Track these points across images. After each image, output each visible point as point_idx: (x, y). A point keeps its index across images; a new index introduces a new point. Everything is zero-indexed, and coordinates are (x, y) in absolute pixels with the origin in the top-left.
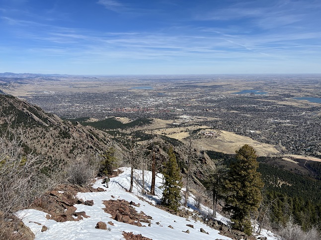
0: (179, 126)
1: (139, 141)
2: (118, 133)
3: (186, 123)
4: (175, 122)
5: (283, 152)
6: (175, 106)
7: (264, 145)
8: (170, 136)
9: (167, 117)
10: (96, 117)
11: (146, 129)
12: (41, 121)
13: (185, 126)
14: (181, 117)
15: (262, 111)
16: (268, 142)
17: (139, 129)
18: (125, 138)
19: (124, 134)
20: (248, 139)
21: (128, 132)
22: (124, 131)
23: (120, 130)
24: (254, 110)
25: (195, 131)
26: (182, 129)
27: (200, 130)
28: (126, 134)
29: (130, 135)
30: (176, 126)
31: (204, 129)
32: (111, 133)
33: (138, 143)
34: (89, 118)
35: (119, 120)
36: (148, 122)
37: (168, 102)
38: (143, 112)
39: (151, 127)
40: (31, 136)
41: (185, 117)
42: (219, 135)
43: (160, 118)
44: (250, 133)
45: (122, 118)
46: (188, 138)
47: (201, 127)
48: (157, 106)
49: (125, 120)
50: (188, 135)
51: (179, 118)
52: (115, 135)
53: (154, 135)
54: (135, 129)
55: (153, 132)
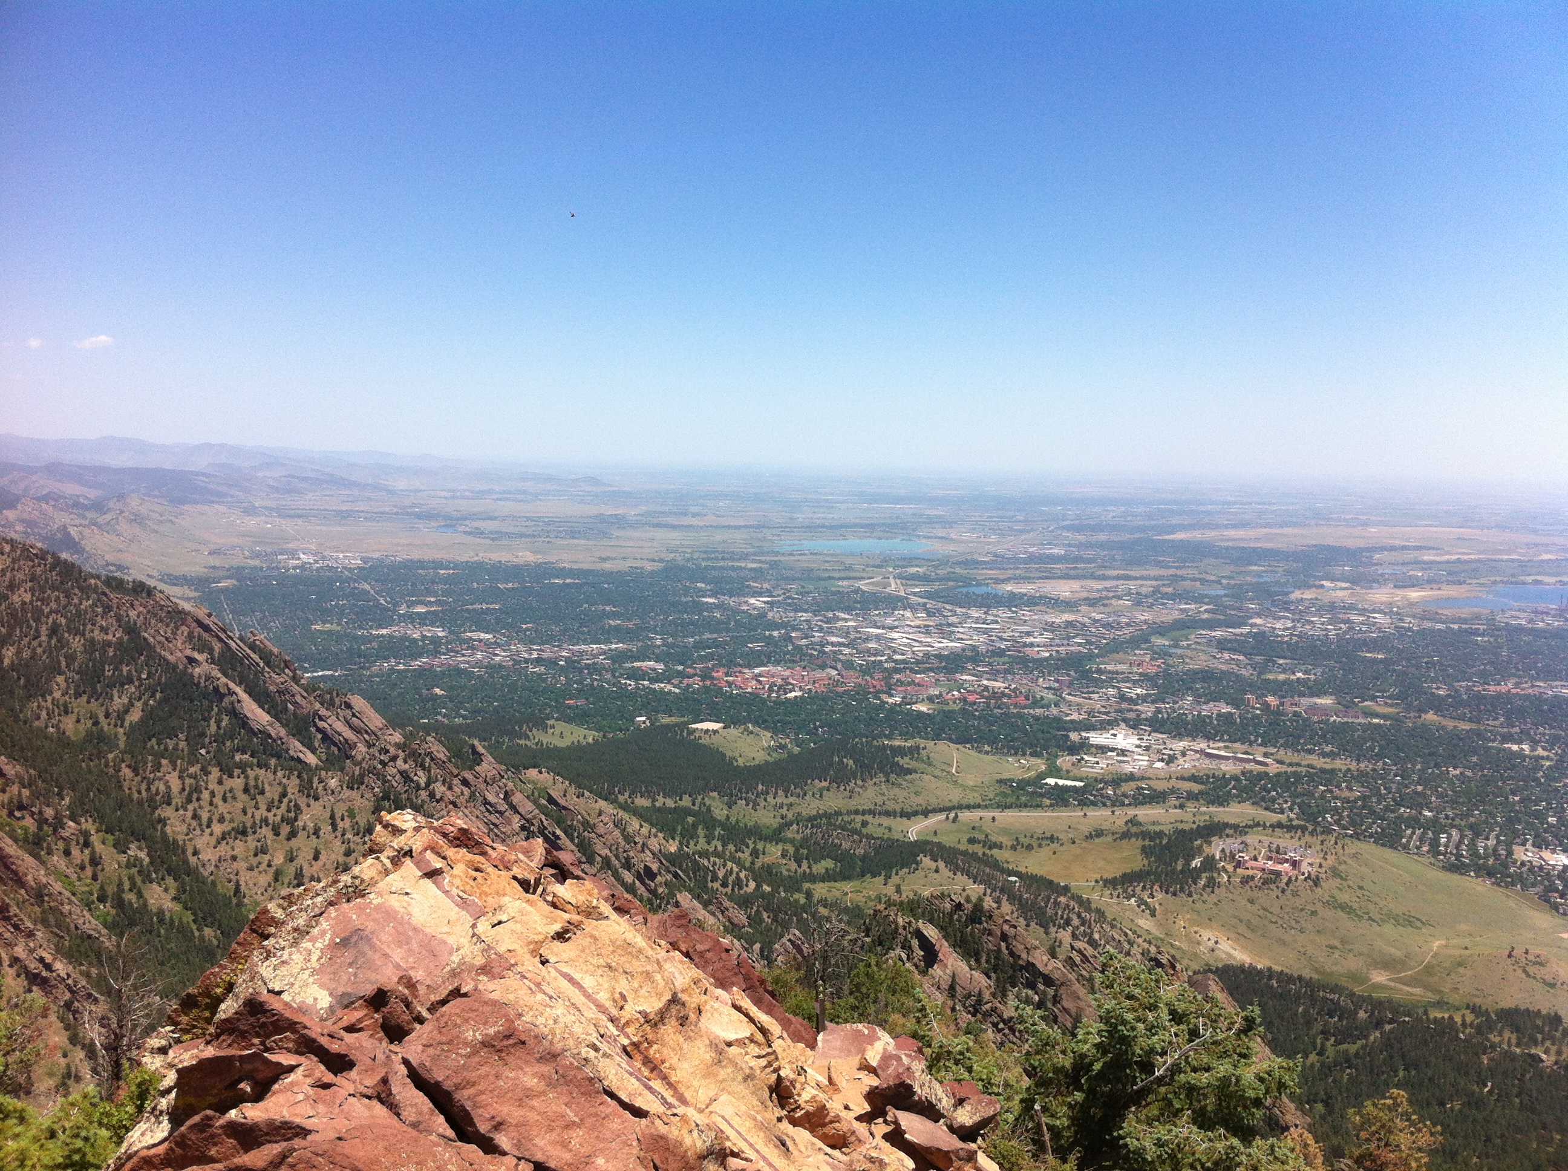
0: (1080, 797)
1: (828, 877)
2: (708, 820)
3: (1131, 777)
4: (1056, 772)
9: (1008, 737)
11: (871, 808)
12: (277, 730)
13: (1116, 802)
14: (1097, 738)
17: (834, 801)
18: (745, 856)
19: (735, 834)
22: (741, 811)
25: (1184, 841)
26: (1099, 816)
27: (1213, 828)
28: (752, 832)
29: (776, 836)
30: (1061, 797)
32: (665, 822)
33: (820, 890)
34: (539, 723)
35: (713, 743)
36: (889, 763)
37: (1017, 644)
38: (863, 693)
39: (898, 795)
40: (221, 820)
41: (1123, 739)
42: (1335, 872)
43: (961, 742)
45: (734, 731)
46: (1129, 877)
47: (1218, 813)
48: (951, 665)
49: (749, 745)
50: (1139, 863)
51: (1084, 746)
52: (688, 835)
53: (923, 847)
54: (810, 806)
55: (914, 830)
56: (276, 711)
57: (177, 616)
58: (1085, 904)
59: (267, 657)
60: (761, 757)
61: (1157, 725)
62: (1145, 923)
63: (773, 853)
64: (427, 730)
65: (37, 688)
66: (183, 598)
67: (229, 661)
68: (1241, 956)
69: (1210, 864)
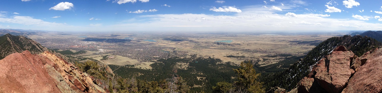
0: (98, 54)
1: (80, 60)
2: (71, 57)
3: (101, 52)
4: (97, 52)
5: (141, 62)
6: (97, 45)
7: (134, 60)
8: (94, 59)
9: (93, 50)
10: (62, 49)
11: (83, 55)
12: (40, 49)
14: (99, 50)
15: (133, 46)
16: (135, 59)
17: (81, 55)
18: (74, 59)
19: (73, 58)
20: (127, 58)
21: (75, 56)
22: (74, 56)
23: (72, 55)
24: (130, 46)
25: (105, 56)
26: (100, 55)
27: (107, 55)
28: (74, 57)
29: (76, 58)
30: (97, 54)
31: (109, 55)
32: (68, 57)
33: (80, 61)
34: (59, 49)
35: (72, 51)
36: (84, 52)
37: (93, 44)
38: (82, 47)
39: (85, 55)
41: (101, 50)
42: (115, 57)
43: (90, 50)
44: (128, 56)
45: (73, 50)
46: (102, 59)
47: (108, 54)
48: (89, 45)
49: (74, 51)
50: (102, 58)
51: (98, 51)
52: (70, 57)
53: (87, 58)
54: (79, 55)
55: (87, 57)
56: (40, 48)
57: (33, 41)
58: (99, 61)
59: (39, 44)
60: (75, 52)
61: (103, 49)
62: (103, 62)
63: (76, 59)
64: (51, 50)
65: (25, 46)
66: (34, 40)
67: (37, 45)
68: (110, 64)
69: (107, 58)
